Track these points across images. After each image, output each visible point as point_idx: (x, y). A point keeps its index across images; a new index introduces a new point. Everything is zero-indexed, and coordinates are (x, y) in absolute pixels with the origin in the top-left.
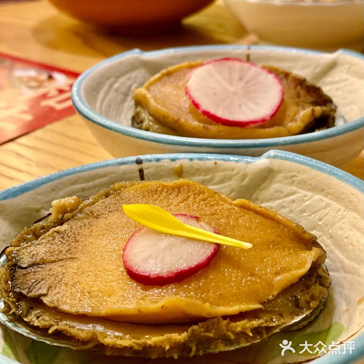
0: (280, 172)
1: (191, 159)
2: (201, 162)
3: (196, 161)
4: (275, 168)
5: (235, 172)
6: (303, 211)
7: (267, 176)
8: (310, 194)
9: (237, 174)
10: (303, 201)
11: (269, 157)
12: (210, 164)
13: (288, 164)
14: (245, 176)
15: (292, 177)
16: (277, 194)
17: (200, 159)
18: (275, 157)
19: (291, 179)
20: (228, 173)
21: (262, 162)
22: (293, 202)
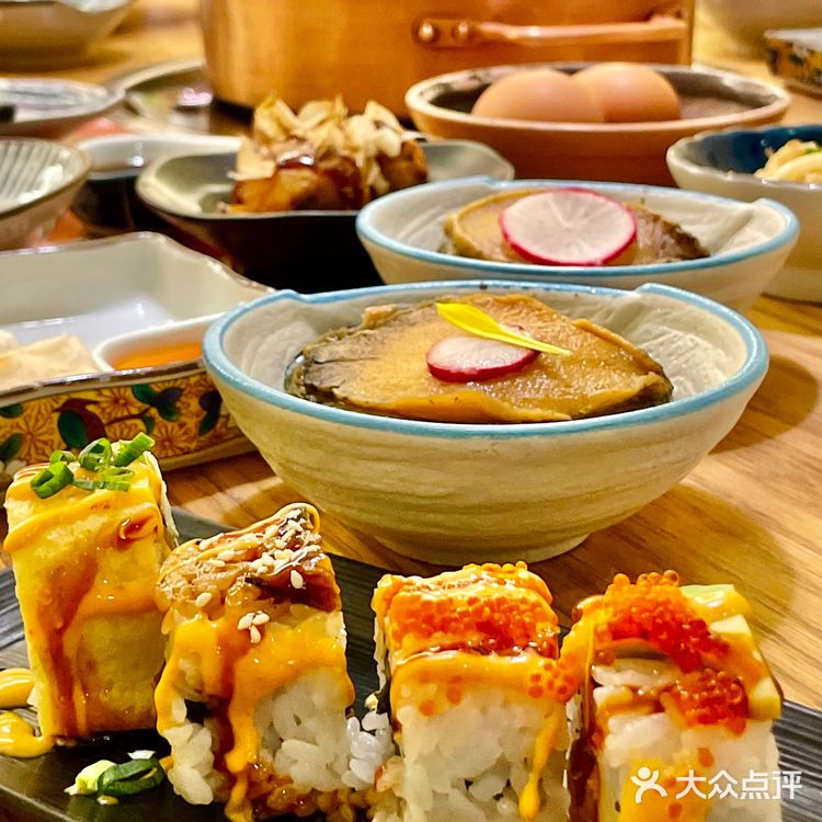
0: (651, 308)
1: (548, 289)
2: (559, 293)
3: (553, 292)
4: (646, 303)
5: (599, 306)
6: (670, 355)
7: (635, 312)
8: (680, 333)
9: (600, 309)
10: (673, 342)
11: (643, 291)
12: (570, 295)
13: (663, 298)
14: (609, 313)
15: (666, 314)
16: (644, 336)
17: (558, 290)
18: (649, 291)
19: (664, 319)
20: (589, 308)
21: (632, 296)
22: (662, 344)
